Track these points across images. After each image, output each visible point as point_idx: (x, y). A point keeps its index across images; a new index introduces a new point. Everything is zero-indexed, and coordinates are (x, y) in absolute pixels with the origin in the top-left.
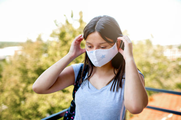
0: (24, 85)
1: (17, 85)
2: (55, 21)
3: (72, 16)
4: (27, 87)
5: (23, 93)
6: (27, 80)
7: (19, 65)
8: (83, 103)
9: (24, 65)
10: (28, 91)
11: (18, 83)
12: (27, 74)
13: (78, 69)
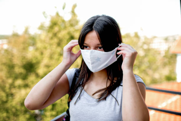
0: (10, 81)
1: (3, 81)
2: (44, 13)
3: (64, 8)
4: (13, 82)
5: (10, 88)
6: (14, 75)
7: (4, 60)
8: (78, 115)
9: (11, 60)
10: (15, 87)
11: (4, 78)
12: (14, 69)
13: (72, 76)
